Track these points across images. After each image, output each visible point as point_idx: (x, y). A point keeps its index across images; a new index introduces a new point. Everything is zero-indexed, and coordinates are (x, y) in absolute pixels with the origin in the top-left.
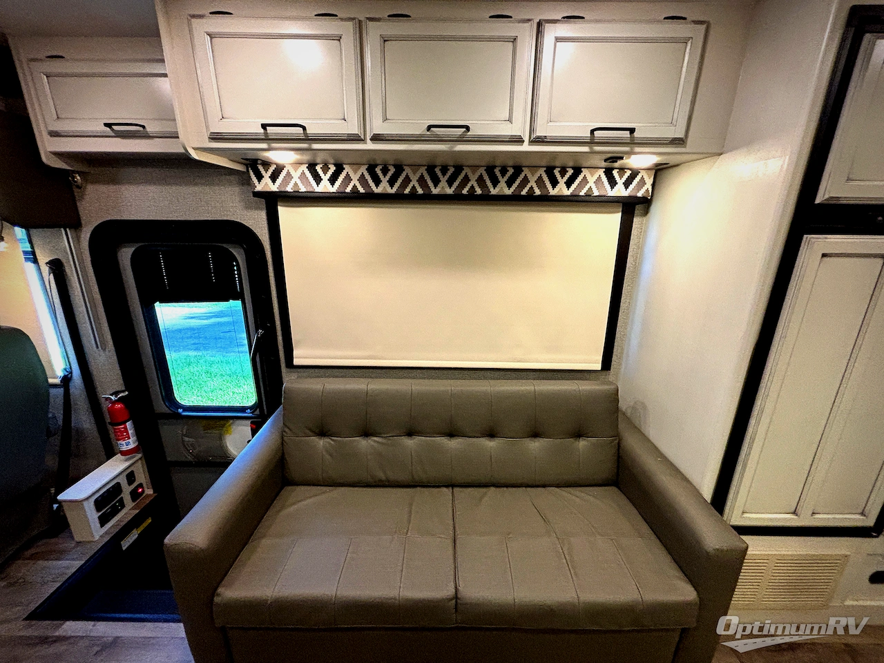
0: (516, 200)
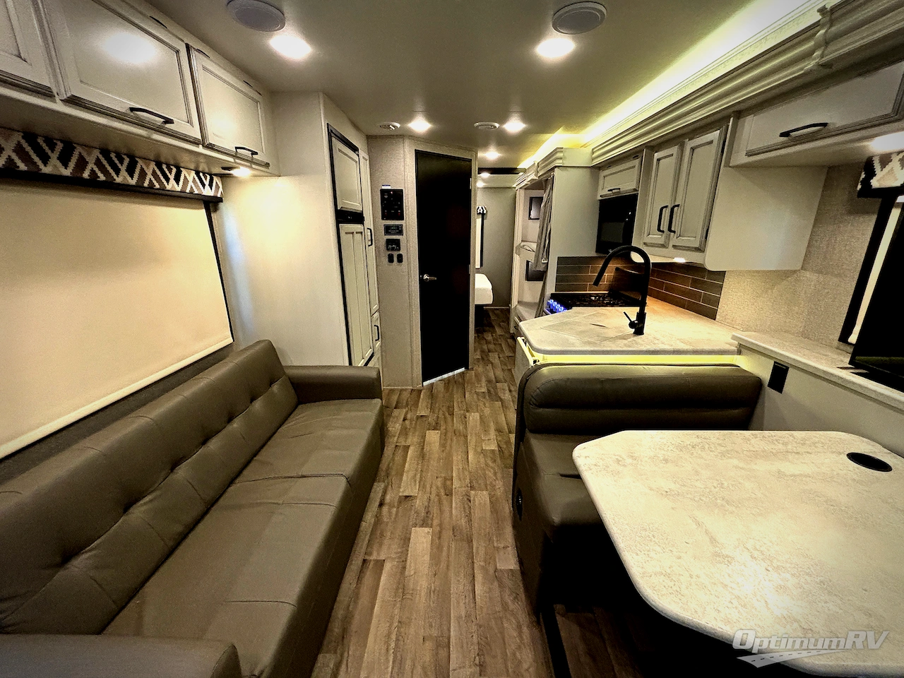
0: (75, 184)
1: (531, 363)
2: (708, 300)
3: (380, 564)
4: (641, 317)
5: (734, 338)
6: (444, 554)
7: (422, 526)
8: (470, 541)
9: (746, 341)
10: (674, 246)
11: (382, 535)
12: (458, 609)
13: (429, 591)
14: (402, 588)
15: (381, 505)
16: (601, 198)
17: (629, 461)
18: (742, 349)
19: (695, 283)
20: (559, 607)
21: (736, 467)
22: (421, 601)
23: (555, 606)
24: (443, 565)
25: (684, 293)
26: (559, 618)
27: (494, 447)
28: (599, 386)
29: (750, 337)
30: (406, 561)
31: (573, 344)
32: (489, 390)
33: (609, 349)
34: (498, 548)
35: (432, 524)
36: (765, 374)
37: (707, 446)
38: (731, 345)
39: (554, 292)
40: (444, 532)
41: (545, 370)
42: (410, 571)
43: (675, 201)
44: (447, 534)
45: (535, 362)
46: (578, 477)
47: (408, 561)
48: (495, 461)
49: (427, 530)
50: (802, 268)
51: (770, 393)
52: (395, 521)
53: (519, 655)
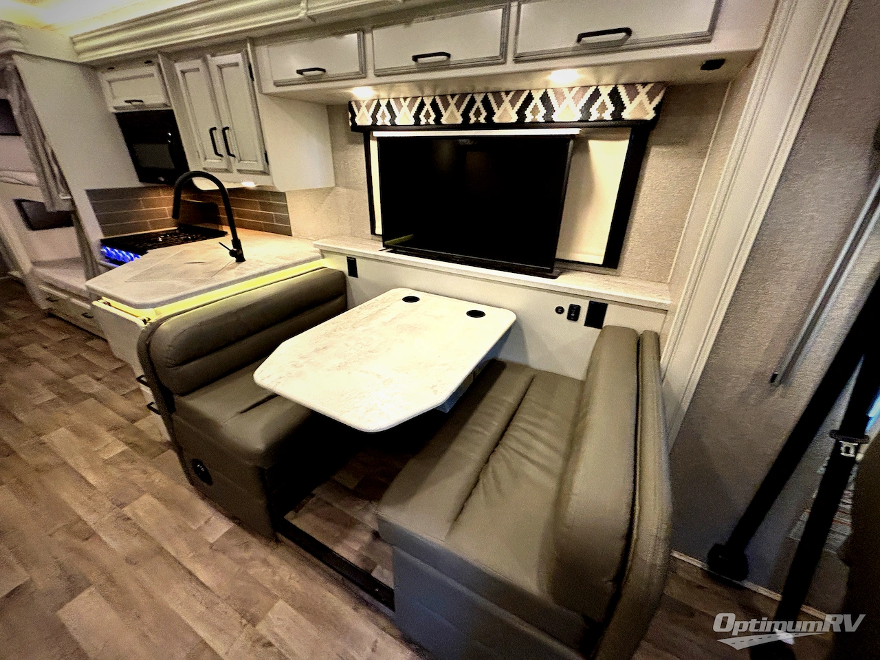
1: (142, 324)
2: (280, 219)
4: (236, 243)
5: (316, 246)
7: (73, 597)
8: (161, 551)
9: (325, 247)
10: (240, 171)
12: (193, 612)
13: (143, 636)
16: (115, 111)
17: (302, 361)
18: (324, 253)
19: (264, 206)
20: (289, 516)
21: (364, 331)
23: (285, 517)
25: (257, 216)
26: (294, 522)
27: (121, 448)
28: (234, 319)
29: (326, 242)
31: (182, 288)
32: (58, 394)
33: (225, 281)
34: (200, 528)
35: (89, 583)
36: (344, 268)
37: (342, 327)
38: (315, 252)
39: (102, 237)
41: (164, 326)
43: (221, 123)
44: (122, 571)
45: (145, 321)
46: (274, 396)
48: (133, 461)
49: (85, 594)
50: (337, 185)
51: (350, 279)
53: (277, 578)
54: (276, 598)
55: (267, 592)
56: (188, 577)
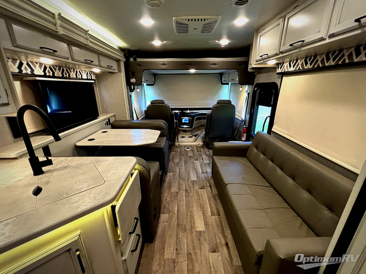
3: (213, 214)
6: (189, 219)
7: (201, 231)
8: (178, 225)
11: (217, 226)
12: (183, 203)
13: (193, 207)
14: (202, 208)
15: (227, 244)
22: (195, 205)
24: (189, 214)
30: (203, 216)
34: (166, 222)
35: (196, 232)
40: (190, 229)
42: (201, 213)
44: (188, 227)
47: (202, 216)
49: (198, 230)
52: (215, 233)
53: (168, 195)
54: (171, 192)
55: (171, 194)
56: (179, 211)
